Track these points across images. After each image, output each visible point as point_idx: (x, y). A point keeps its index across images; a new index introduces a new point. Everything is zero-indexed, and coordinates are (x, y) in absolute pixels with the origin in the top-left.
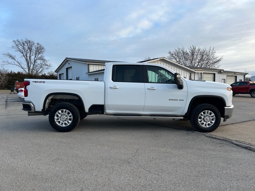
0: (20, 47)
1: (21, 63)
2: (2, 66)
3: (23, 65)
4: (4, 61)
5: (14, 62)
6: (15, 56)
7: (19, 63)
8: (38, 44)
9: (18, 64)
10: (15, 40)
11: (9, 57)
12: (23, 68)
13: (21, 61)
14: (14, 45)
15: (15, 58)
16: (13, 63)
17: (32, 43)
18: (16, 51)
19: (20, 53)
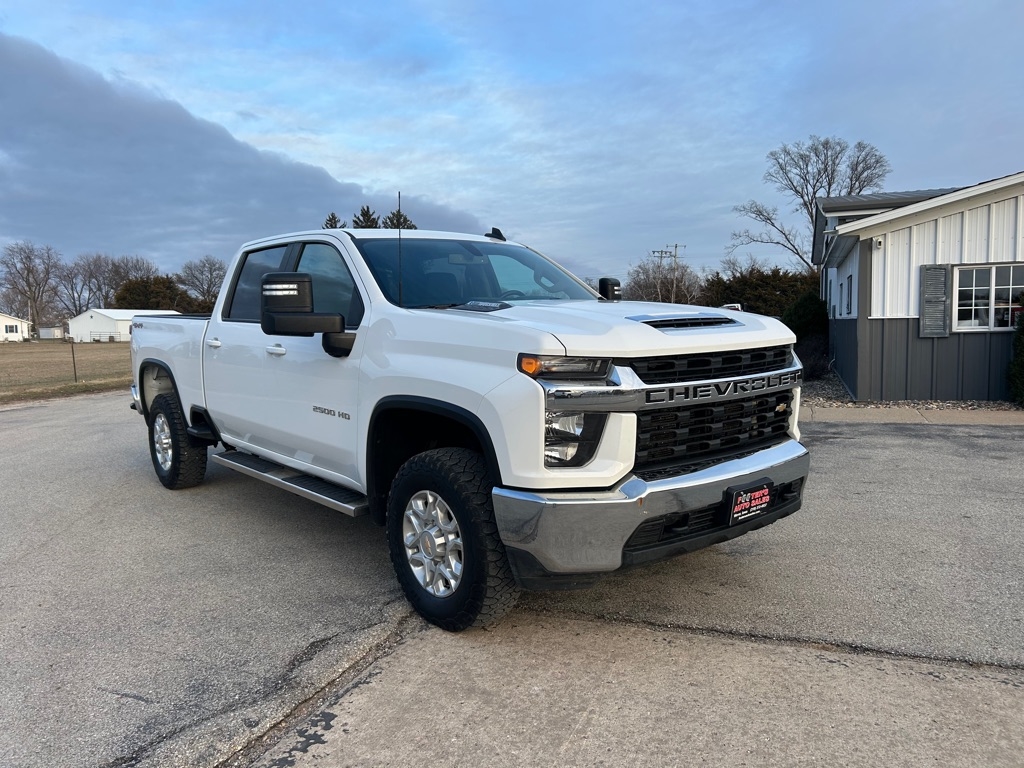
0: (794, 173)
1: (794, 232)
2: (730, 250)
3: (797, 242)
4: (737, 232)
5: (768, 234)
6: (775, 210)
7: (787, 233)
8: (860, 146)
9: (782, 240)
10: (777, 148)
11: (754, 216)
12: (798, 254)
13: (792, 228)
14: (772, 171)
15: (774, 217)
16: (765, 238)
17: (838, 148)
18: (779, 189)
19: (794, 197)
